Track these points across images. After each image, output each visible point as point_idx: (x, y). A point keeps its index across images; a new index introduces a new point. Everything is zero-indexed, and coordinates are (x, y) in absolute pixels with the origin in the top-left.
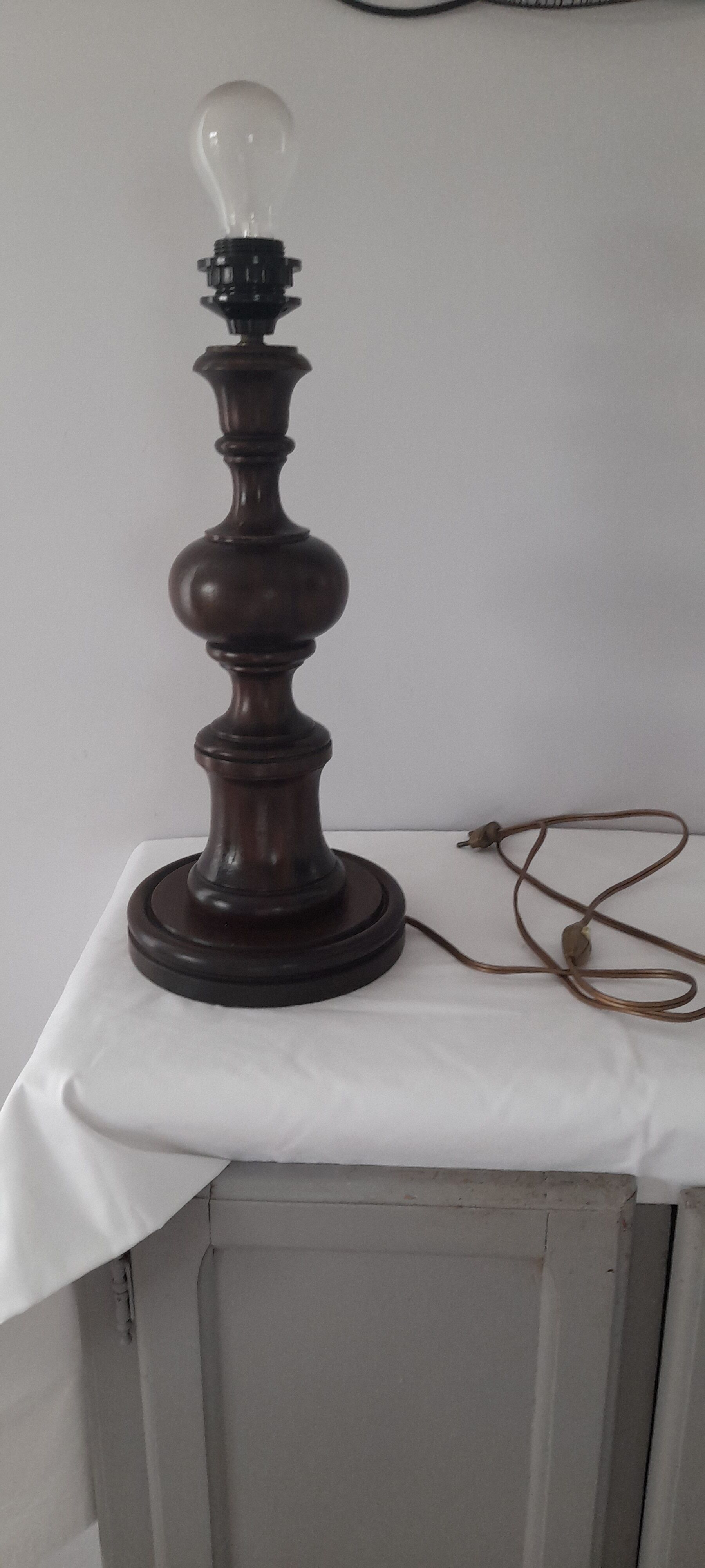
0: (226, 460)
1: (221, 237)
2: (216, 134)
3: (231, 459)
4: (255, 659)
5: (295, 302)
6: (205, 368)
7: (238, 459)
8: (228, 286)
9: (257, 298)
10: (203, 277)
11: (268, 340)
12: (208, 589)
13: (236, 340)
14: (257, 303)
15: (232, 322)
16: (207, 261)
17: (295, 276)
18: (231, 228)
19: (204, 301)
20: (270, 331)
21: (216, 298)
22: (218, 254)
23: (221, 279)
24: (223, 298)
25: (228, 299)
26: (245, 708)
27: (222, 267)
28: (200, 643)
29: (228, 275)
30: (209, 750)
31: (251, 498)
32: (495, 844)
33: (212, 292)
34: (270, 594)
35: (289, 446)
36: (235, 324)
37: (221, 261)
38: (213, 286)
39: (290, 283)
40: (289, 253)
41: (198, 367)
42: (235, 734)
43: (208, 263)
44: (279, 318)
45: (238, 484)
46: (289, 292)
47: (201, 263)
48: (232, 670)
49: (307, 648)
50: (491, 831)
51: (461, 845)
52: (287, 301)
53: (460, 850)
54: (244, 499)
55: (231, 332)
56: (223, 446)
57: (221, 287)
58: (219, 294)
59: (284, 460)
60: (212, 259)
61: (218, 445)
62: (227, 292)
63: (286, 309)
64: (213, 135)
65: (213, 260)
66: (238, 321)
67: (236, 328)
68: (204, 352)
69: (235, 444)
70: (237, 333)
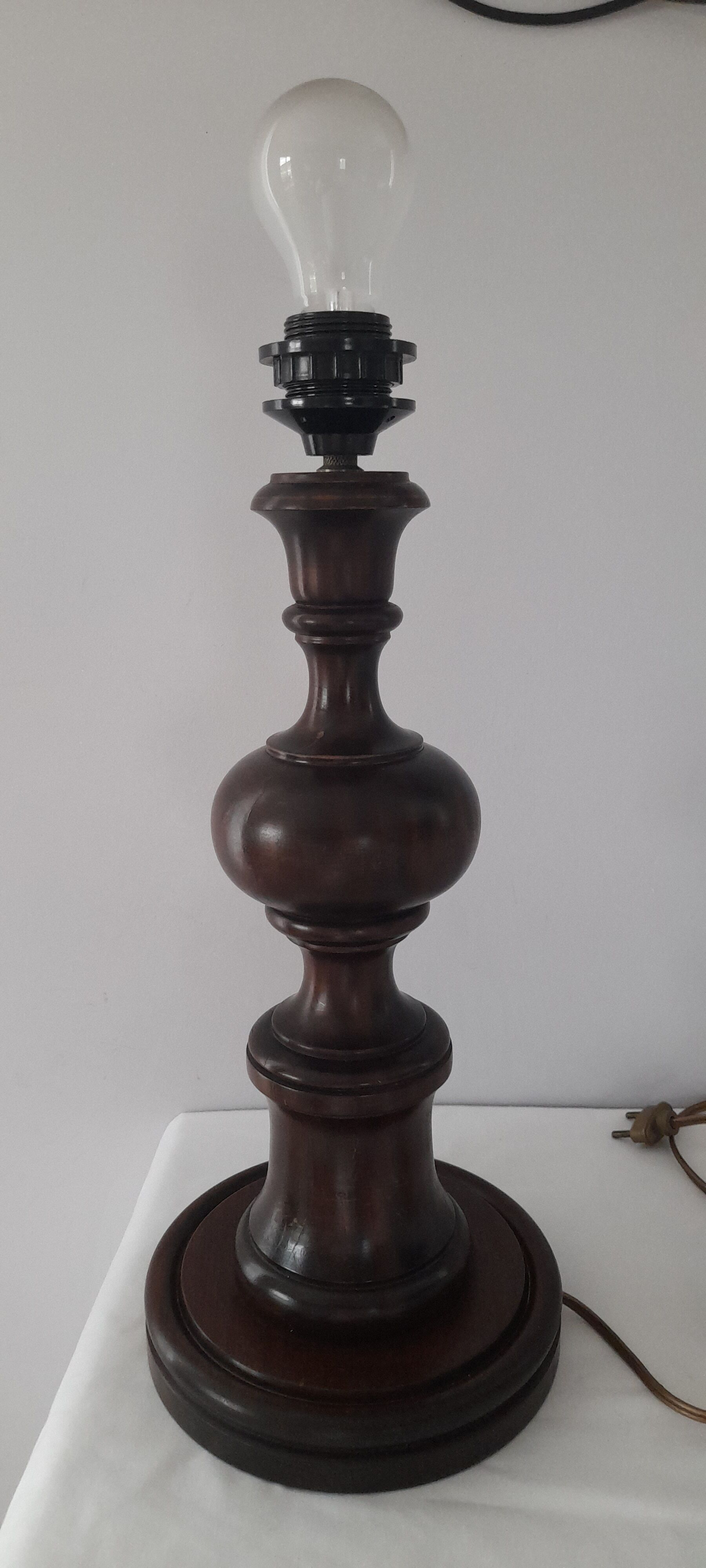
0: (298, 639)
1: (297, 312)
2: (288, 159)
3: (306, 638)
4: (338, 936)
5: (406, 406)
6: (268, 507)
7: (318, 640)
8: (304, 384)
9: (348, 401)
10: (269, 371)
11: (365, 463)
12: (270, 834)
13: (315, 464)
14: (348, 408)
15: (310, 437)
16: (273, 346)
17: (407, 368)
18: (310, 297)
19: (269, 407)
20: (367, 450)
21: (286, 403)
22: (290, 338)
23: (294, 374)
24: (297, 402)
25: (305, 403)
26: (322, 1005)
27: (296, 356)
28: (256, 908)
29: (304, 365)
30: (268, 1065)
31: (336, 699)
32: (667, 1138)
33: (281, 393)
34: (364, 842)
35: (394, 617)
36: (314, 439)
37: (295, 346)
38: (281, 385)
39: (398, 378)
40: (397, 333)
41: (259, 504)
42: (308, 1044)
43: (276, 351)
44: (380, 431)
45: (316, 677)
46: (397, 392)
47: (265, 351)
48: (304, 946)
49: (417, 915)
50: (662, 1120)
51: (618, 1135)
52: (395, 405)
53: (617, 1143)
54: (325, 697)
55: (309, 453)
56: (295, 620)
57: (294, 387)
58: (291, 396)
59: (385, 638)
60: (280, 344)
61: (288, 617)
62: (303, 395)
63: (394, 417)
64: (283, 161)
65: (283, 346)
66: (320, 437)
67: (316, 448)
68: (267, 481)
69: (311, 619)
70: (317, 454)
